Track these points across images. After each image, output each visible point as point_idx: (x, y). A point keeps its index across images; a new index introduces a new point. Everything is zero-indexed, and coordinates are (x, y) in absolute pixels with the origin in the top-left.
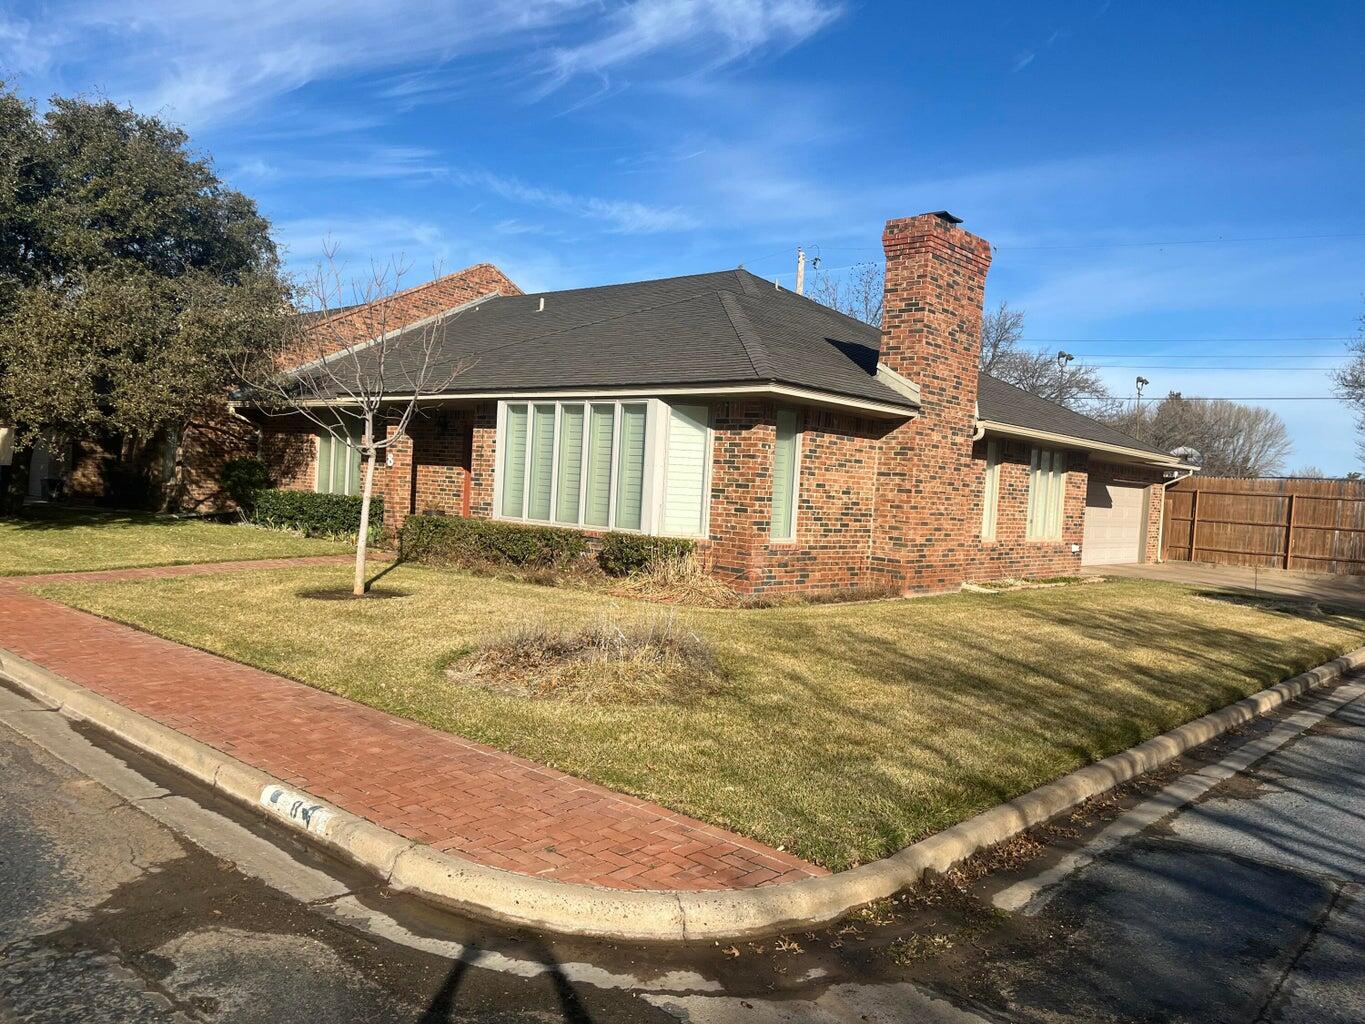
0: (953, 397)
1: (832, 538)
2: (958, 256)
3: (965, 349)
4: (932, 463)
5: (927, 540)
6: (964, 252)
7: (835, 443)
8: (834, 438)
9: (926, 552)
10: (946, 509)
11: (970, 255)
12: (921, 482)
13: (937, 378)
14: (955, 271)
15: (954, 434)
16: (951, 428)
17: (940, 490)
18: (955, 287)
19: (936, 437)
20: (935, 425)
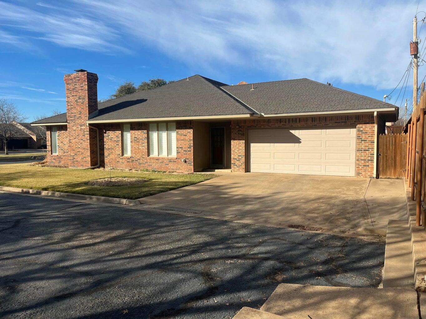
0: (79, 117)
1: (66, 154)
2: (75, 81)
3: (82, 103)
4: (74, 135)
5: (75, 154)
6: (76, 79)
7: (65, 132)
8: (64, 131)
9: (75, 157)
10: (81, 146)
11: (78, 79)
12: (71, 140)
13: (73, 113)
14: (75, 85)
15: (81, 126)
16: (80, 125)
17: (78, 141)
18: (76, 89)
19: (74, 128)
20: (74, 125)
